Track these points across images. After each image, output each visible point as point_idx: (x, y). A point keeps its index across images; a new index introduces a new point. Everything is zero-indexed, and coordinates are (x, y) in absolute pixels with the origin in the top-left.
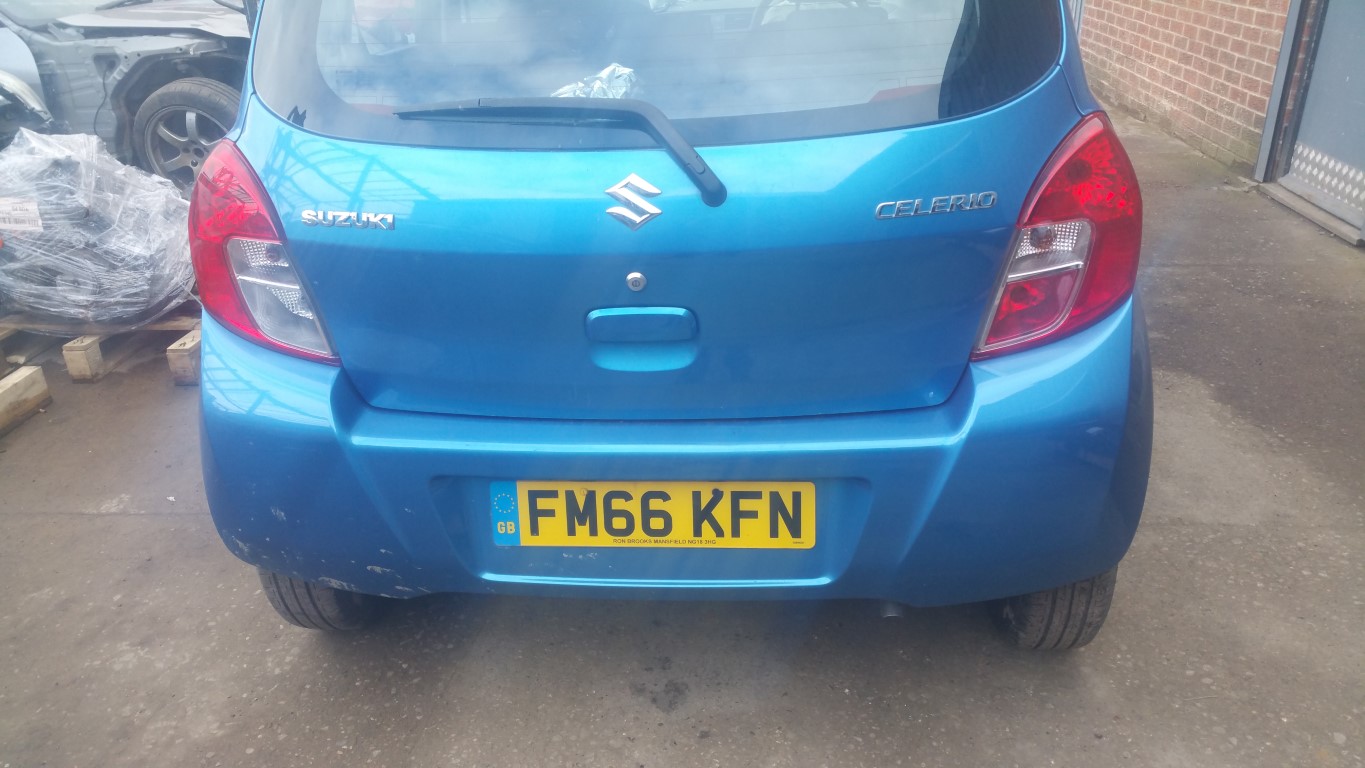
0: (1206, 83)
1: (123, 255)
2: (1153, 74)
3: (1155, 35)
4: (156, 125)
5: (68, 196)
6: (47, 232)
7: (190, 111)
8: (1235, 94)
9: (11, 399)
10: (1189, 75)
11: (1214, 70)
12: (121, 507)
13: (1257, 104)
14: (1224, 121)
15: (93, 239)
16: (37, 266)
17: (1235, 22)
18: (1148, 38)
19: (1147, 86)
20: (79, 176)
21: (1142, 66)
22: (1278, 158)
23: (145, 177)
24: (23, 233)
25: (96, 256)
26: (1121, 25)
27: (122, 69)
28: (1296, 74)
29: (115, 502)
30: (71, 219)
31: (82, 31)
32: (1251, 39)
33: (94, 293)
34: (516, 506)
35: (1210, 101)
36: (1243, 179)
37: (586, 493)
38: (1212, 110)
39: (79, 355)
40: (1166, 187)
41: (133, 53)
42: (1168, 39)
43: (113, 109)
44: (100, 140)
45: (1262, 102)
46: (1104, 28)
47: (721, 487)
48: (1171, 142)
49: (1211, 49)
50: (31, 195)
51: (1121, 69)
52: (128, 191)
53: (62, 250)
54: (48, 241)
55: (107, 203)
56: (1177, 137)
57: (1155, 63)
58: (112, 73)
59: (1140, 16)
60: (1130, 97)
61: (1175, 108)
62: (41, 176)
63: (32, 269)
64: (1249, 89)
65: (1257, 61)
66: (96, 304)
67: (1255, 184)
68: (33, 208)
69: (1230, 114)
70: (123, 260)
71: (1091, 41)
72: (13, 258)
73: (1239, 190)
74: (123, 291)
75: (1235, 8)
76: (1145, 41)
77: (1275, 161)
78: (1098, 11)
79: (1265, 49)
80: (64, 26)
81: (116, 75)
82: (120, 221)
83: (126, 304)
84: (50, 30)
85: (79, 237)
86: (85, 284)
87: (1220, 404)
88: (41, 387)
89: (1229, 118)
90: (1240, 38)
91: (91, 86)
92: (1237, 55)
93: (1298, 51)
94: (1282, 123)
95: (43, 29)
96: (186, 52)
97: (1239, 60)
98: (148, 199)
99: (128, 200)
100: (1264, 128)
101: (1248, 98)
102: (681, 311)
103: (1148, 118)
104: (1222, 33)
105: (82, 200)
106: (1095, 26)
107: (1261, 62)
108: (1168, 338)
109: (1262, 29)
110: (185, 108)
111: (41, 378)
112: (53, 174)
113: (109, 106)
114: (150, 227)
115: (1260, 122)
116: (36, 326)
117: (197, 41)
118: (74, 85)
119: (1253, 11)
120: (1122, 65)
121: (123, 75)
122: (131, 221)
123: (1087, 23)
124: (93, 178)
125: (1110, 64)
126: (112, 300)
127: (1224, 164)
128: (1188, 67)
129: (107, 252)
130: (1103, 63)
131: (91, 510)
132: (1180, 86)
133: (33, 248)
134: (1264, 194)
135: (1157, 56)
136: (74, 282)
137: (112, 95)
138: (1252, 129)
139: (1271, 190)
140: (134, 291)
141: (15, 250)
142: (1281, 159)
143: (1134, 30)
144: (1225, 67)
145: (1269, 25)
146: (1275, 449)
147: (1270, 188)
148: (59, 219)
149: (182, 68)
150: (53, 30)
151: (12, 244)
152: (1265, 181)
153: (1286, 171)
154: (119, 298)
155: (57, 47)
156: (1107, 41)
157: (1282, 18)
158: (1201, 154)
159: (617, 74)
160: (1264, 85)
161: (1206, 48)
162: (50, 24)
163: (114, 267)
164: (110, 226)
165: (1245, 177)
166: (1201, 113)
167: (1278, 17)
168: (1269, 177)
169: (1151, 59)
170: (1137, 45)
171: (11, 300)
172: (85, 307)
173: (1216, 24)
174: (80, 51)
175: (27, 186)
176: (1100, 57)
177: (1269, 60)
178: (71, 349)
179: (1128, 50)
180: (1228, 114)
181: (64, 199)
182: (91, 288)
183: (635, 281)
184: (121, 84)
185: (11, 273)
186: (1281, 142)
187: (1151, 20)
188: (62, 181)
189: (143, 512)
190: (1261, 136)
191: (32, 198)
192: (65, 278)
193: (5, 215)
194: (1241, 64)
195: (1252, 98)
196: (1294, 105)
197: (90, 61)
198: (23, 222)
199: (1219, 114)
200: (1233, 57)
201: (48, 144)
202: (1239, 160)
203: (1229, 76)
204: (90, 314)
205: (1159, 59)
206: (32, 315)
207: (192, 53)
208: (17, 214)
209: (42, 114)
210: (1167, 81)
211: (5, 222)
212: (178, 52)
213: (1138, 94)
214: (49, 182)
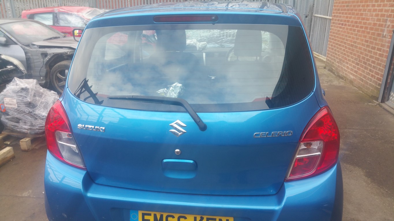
0: (364, 72)
1: (39, 115)
2: (348, 67)
3: (348, 56)
4: (57, 73)
5: (25, 98)
6: (18, 108)
7: (66, 70)
8: (372, 76)
9: (2, 157)
10: (358, 69)
11: (366, 68)
12: (29, 194)
13: (379, 79)
14: (369, 83)
15: (31, 110)
16: (15, 117)
17: (372, 55)
18: (346, 57)
19: (346, 71)
20: (29, 92)
21: (345, 65)
22: (385, 96)
23: (49, 92)
24: (12, 108)
25: (32, 115)
26: (338, 53)
27: (49, 57)
28: (391, 72)
29: (27, 193)
30: (26, 105)
31: (39, 46)
32: (377, 60)
33: (30, 126)
34: (138, 217)
35: (365, 77)
36: (375, 101)
37: (160, 215)
38: (365, 80)
39: (25, 143)
40: (351, 102)
41: (52, 53)
42: (352, 58)
43: (45, 68)
44: (37, 81)
45: (381, 79)
46: (333, 53)
47: (203, 216)
48: (353, 88)
49: (365, 62)
50: (15, 97)
51: (338, 65)
52: (43, 96)
53: (22, 113)
54: (18, 110)
55: (36, 100)
56: (355, 86)
57: (349, 64)
58: (46, 58)
59: (344, 50)
60: (341, 73)
61: (354, 78)
62: (18, 92)
63: (13, 118)
64: (377, 75)
65: (379, 67)
66: (30, 129)
67: (378, 103)
68: (15, 101)
69: (371, 81)
70: (39, 117)
71: (329, 56)
72: (8, 115)
73: (373, 104)
74: (39, 126)
75: (372, 51)
76: (345, 58)
77: (384, 97)
78: (332, 48)
79: (381, 64)
80: (34, 45)
81: (47, 59)
82: (40, 105)
83: (39, 129)
84: (30, 46)
85: (27, 110)
86: (28, 123)
87: (367, 178)
88: (12, 153)
89: (370, 82)
90: (374, 60)
91: (39, 62)
92: (373, 64)
93: (391, 65)
94: (387, 86)
95: (28, 46)
96: (67, 53)
97: (373, 66)
98: (48, 99)
99: (43, 99)
100: (381, 86)
101: (376, 77)
102: (191, 162)
103: (346, 80)
104: (368, 58)
105: (29, 99)
106: (331, 52)
107: (380, 67)
108: (351, 154)
109: (380, 58)
110: (65, 69)
111: (12, 150)
112: (21, 92)
113: (44, 67)
114: (48, 107)
115: (380, 85)
116: (14, 134)
117: (70, 50)
118: (35, 61)
119: (377, 53)
120: (339, 64)
121: (49, 59)
122: (43, 105)
123: (328, 51)
124: (33, 92)
125: (335, 63)
126: (35, 128)
127: (369, 96)
128: (358, 67)
129: (35, 114)
130: (333, 63)
131: (20, 195)
132: (356, 72)
133: (14, 112)
134: (381, 106)
135: (349, 62)
136: (25, 122)
137: (45, 64)
138: (377, 86)
139: (383, 106)
140: (42, 126)
141: (9, 112)
142: (386, 96)
143: (342, 54)
144: (369, 68)
145: (382, 57)
146: (385, 195)
147: (383, 104)
148: (22, 104)
149: (65, 57)
150: (31, 46)
151: (9, 111)
152: (381, 102)
153: (388, 100)
154: (37, 128)
155: (31, 51)
156: (334, 56)
157: (386, 55)
158: (362, 92)
159: (177, 86)
160: (381, 74)
161: (364, 62)
162: (30, 44)
163: (36, 119)
164: (36, 107)
165: (375, 100)
166: (362, 80)
167: (385, 55)
168: (383, 101)
169: (347, 63)
170: (343, 58)
171: (7, 126)
172: (27, 130)
173: (367, 55)
174: (38, 52)
175: (14, 95)
176: (332, 61)
177: (382, 67)
178: (22, 142)
179: (340, 60)
180: (370, 81)
181: (24, 99)
182: (29, 124)
183: (177, 152)
184: (48, 61)
185: (7, 119)
186: (386, 91)
187: (348, 52)
188: (24, 94)
189: (35, 197)
190: (380, 89)
191: (15, 98)
192: (22, 121)
193: (7, 103)
194: (374, 67)
195: (377, 77)
196: (390, 81)
197: (40, 55)
198: (12, 105)
199: (367, 81)
200: (372, 65)
201: (22, 82)
202: (374, 95)
203: (370, 70)
204: (29, 132)
205: (350, 63)
206: (13, 131)
207: (68, 54)
208: (10, 102)
209: (23, 71)
210: (352, 70)
211: (7, 104)
212: (65, 53)
213: (343, 73)
214: (20, 94)
